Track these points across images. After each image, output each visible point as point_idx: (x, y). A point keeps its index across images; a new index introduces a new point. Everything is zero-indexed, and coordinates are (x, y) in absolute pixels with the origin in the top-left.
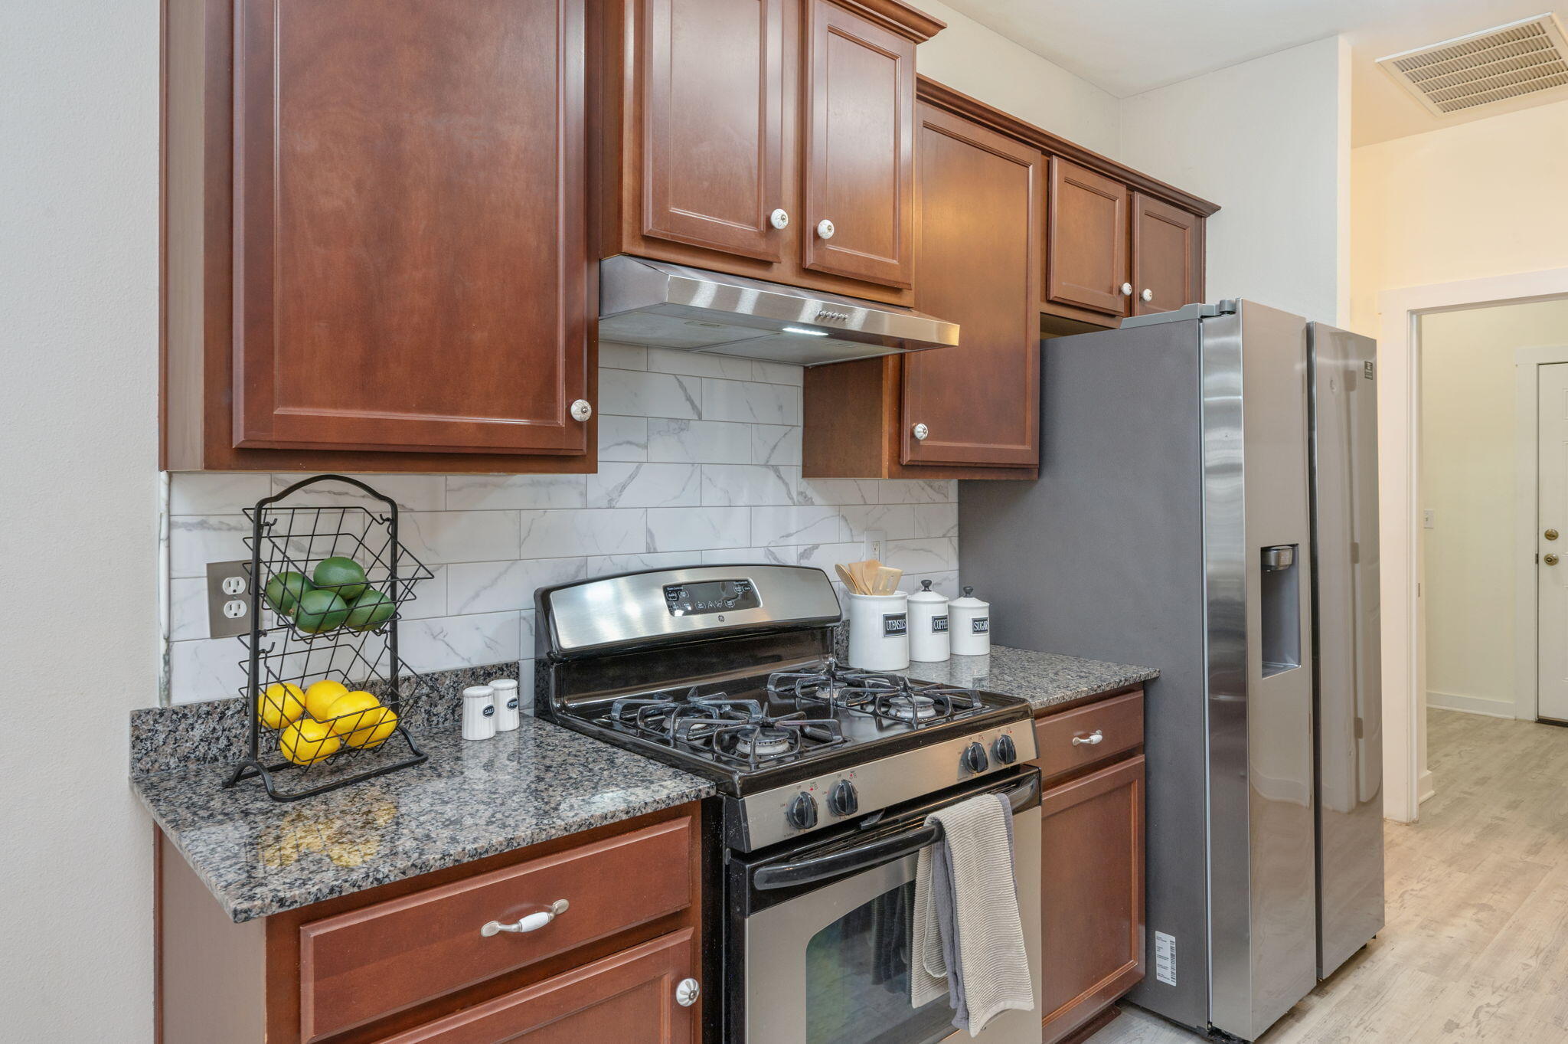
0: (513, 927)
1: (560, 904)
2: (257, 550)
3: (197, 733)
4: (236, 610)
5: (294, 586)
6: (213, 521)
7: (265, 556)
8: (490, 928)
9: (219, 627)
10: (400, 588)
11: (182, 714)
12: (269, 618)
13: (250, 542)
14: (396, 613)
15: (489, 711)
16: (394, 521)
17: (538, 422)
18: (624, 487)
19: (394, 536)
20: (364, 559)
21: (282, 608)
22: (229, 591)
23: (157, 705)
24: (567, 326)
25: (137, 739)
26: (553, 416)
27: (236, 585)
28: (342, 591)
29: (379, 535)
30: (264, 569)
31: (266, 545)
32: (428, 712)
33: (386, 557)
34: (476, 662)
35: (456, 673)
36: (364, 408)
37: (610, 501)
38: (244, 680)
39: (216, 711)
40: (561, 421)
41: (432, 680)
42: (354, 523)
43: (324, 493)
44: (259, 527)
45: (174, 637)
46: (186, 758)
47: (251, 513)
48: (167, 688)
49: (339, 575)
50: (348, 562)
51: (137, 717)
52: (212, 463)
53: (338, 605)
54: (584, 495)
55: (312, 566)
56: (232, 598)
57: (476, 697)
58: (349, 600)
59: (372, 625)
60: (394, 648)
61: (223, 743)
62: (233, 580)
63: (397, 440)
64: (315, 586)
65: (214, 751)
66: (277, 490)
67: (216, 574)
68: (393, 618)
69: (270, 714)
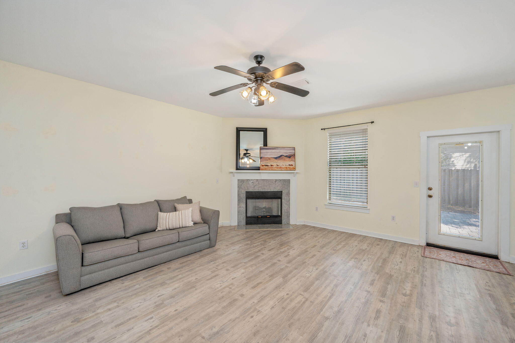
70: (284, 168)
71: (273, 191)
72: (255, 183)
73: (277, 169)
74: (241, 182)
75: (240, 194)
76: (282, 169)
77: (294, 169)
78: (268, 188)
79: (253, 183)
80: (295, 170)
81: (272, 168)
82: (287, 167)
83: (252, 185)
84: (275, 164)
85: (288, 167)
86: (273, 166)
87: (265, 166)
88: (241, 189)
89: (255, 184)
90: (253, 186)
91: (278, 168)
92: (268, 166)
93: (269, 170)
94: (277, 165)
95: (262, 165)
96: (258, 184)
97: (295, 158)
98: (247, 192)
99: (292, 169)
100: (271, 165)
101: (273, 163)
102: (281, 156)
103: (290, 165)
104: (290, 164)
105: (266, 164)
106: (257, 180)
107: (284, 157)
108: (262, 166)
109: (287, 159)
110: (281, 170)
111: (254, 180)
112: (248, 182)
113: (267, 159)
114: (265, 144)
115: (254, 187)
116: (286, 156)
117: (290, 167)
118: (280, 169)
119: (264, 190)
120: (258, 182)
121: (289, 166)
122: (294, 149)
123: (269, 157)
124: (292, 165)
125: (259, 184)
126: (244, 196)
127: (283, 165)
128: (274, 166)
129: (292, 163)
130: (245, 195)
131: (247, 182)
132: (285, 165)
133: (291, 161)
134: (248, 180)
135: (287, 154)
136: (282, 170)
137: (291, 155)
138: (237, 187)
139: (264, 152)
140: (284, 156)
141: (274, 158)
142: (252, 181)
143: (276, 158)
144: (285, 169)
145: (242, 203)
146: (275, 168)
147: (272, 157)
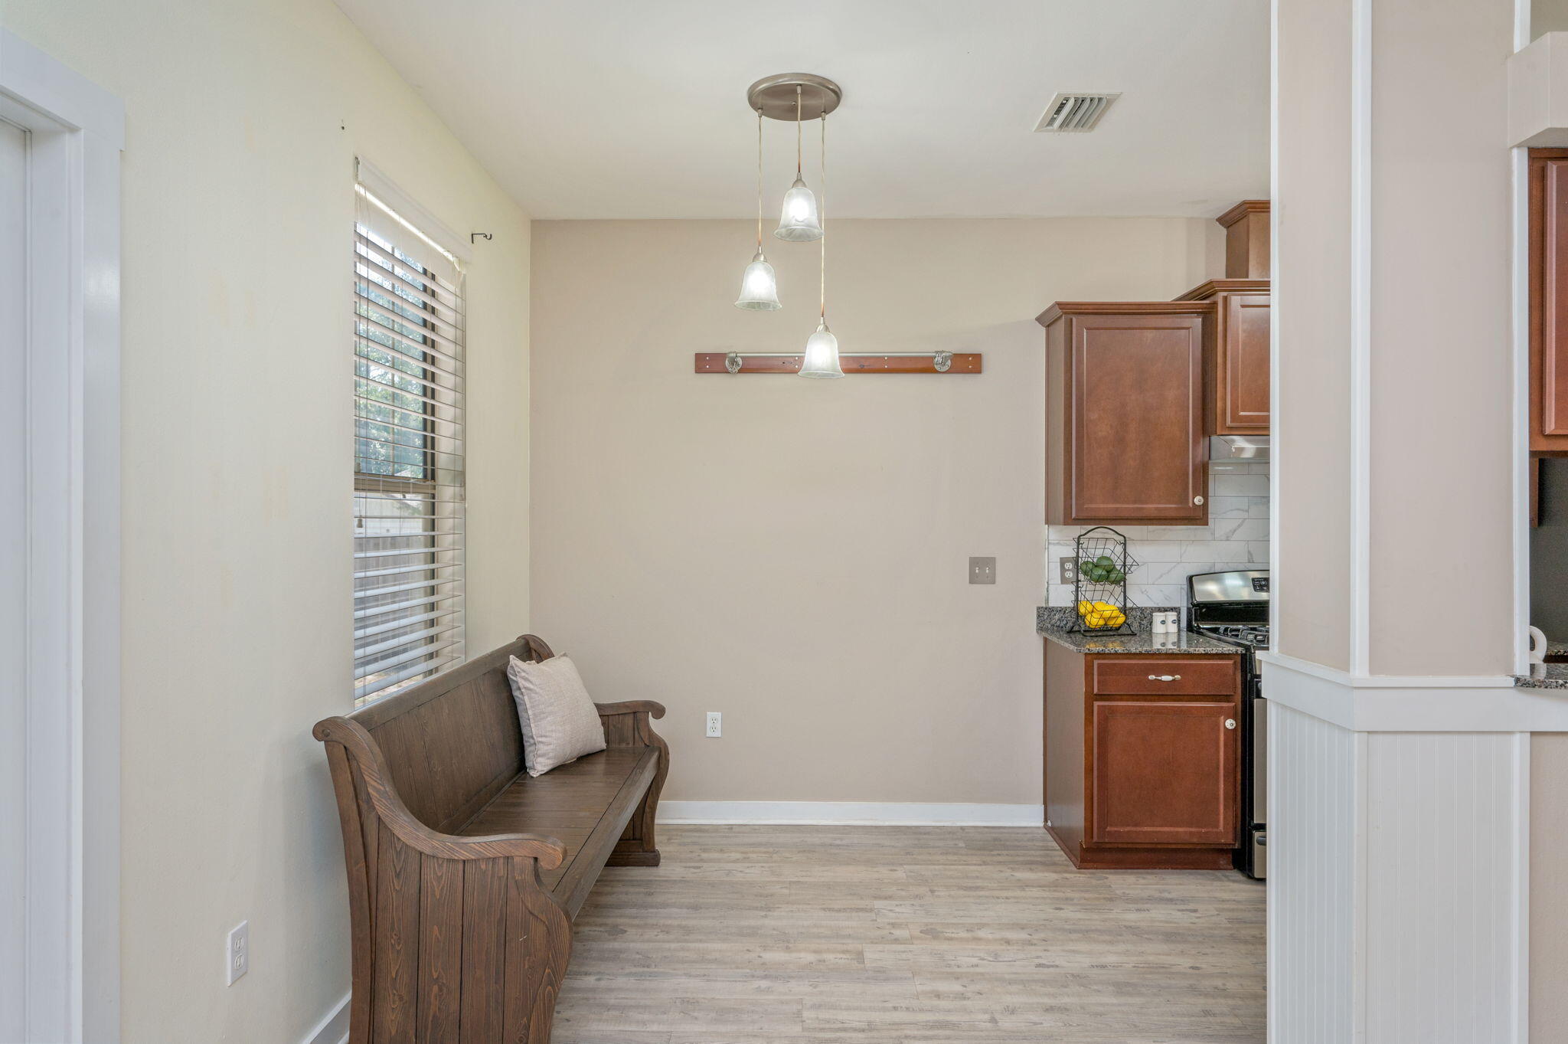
0: (1160, 678)
1: (1178, 677)
2: (1078, 553)
3: (1057, 617)
4: (1070, 575)
5: (1090, 566)
6: (1062, 542)
7: (1080, 555)
8: (1152, 677)
9: (1064, 581)
10: (1127, 569)
11: (1052, 610)
12: (1081, 577)
13: (1076, 550)
14: (1125, 579)
15: (1163, 622)
16: (1125, 544)
17: (1180, 506)
18: (1235, 531)
19: (1125, 550)
20: (1114, 558)
21: (1085, 573)
22: (1067, 568)
23: (1044, 606)
24: (1193, 465)
25: (1039, 616)
26: (1188, 502)
27: (1069, 566)
28: (1106, 568)
29: (1119, 549)
30: (1080, 560)
31: (1081, 551)
32: (1140, 623)
33: (1122, 557)
34: (1160, 605)
35: (1151, 608)
36: (1113, 503)
37: (1228, 537)
38: (1073, 598)
39: (1063, 610)
40: (1191, 505)
41: (1142, 610)
42: (1110, 545)
43: (1099, 533)
44: (1078, 544)
45: (1050, 583)
46: (1053, 625)
47: (1076, 540)
48: (1047, 600)
49: (1105, 563)
50: (1108, 559)
51: (1038, 608)
52: (1066, 523)
53: (1104, 573)
54: (1213, 534)
55: (1095, 560)
56: (1068, 570)
57: (1158, 617)
58: (1109, 572)
59: (1116, 582)
60: (1125, 592)
61: (1065, 622)
62: (1068, 564)
63: (1126, 514)
64: (1096, 566)
65: (1062, 625)
66: (1084, 532)
67: (1063, 561)
68: (1124, 580)
69: (1082, 610)
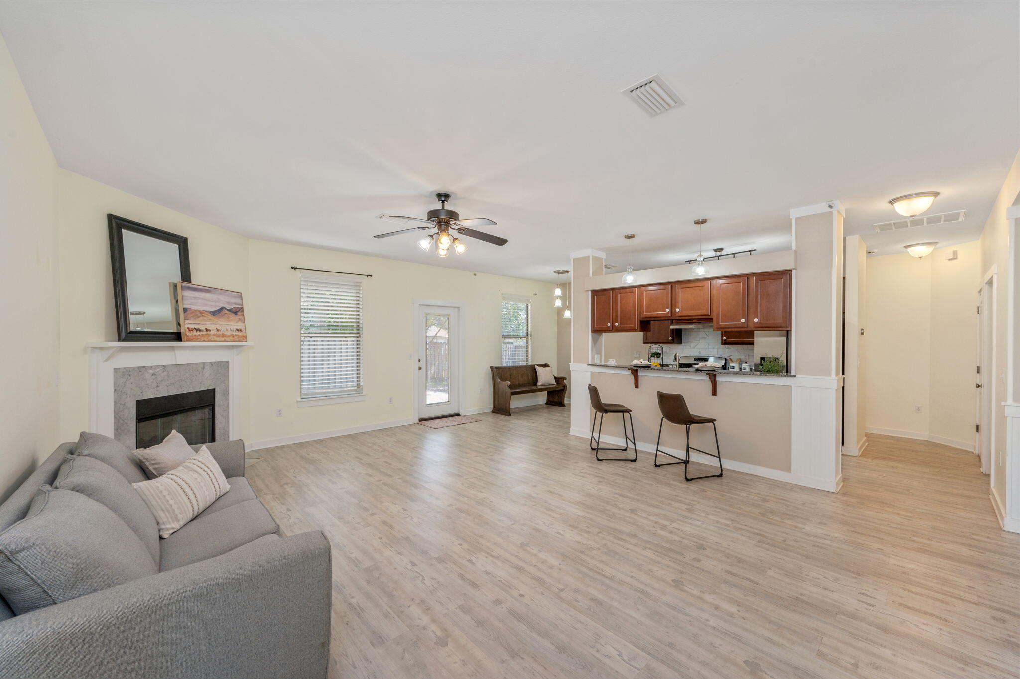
70: (229, 336)
71: (198, 390)
72: (160, 374)
73: (218, 339)
74: (121, 374)
75: (121, 409)
76: (227, 339)
77: (244, 338)
78: (189, 384)
79: (154, 377)
80: (246, 341)
81: (209, 335)
82: (234, 334)
83: (153, 382)
84: (212, 327)
85: (236, 335)
86: (210, 331)
87: (195, 331)
88: (124, 396)
89: (159, 379)
90: (155, 384)
91: (218, 336)
92: (200, 330)
93: (204, 341)
94: (218, 330)
95: (188, 328)
96: (166, 377)
97: (243, 315)
98: (140, 403)
99: (241, 339)
100: (206, 329)
101: (209, 325)
102: (222, 309)
103: (237, 330)
104: (238, 328)
105: (197, 327)
106: (165, 366)
107: (227, 312)
108: (189, 331)
109: (232, 316)
110: (225, 341)
111: (158, 366)
112: (143, 374)
113: (197, 315)
114: (186, 276)
115: (158, 386)
116: (230, 311)
117: (238, 335)
118: (223, 339)
119: (180, 390)
120: (166, 373)
121: (237, 333)
122: (240, 296)
123: (202, 309)
124: (241, 331)
125: (168, 376)
126: (132, 412)
127: (227, 330)
128: (212, 333)
129: (239, 326)
130: (135, 412)
131: (141, 373)
132: (231, 330)
133: (238, 321)
134: (141, 369)
135: (231, 305)
136: (227, 341)
137: (238, 308)
138: (113, 390)
139: (190, 297)
140: (226, 309)
141: (210, 312)
142: (151, 371)
143: (214, 313)
144: (230, 338)
145: (126, 435)
146: (214, 335)
147: (206, 311)
